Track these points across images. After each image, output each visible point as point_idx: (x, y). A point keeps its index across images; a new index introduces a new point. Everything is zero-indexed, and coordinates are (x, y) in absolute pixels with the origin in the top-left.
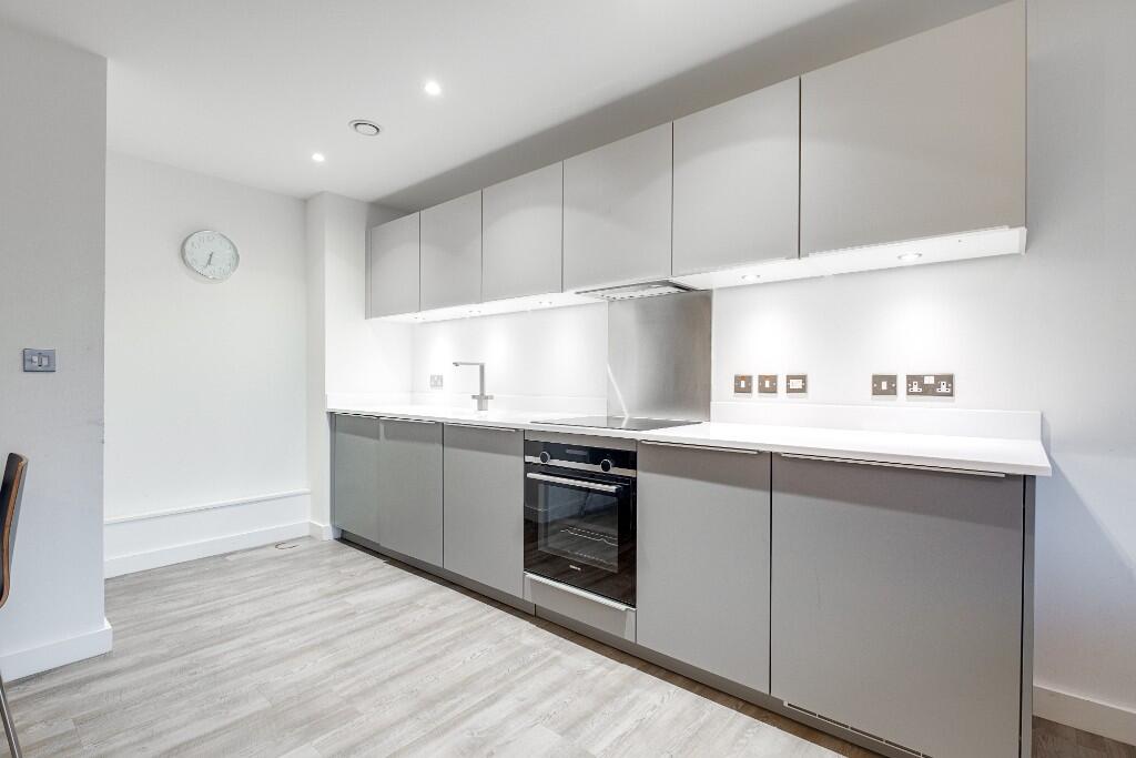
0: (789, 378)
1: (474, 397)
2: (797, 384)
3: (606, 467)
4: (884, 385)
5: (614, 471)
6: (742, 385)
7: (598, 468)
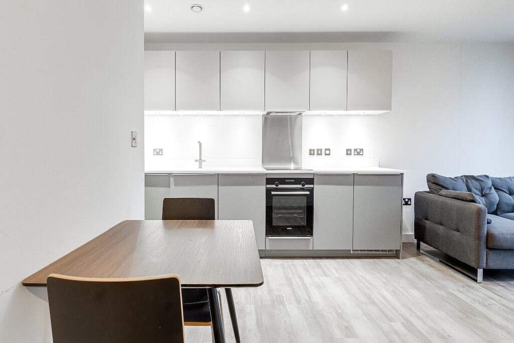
0: (326, 150)
1: (196, 161)
2: (327, 152)
3: (303, 185)
4: (348, 152)
5: (306, 186)
6: (312, 152)
7: (300, 186)
